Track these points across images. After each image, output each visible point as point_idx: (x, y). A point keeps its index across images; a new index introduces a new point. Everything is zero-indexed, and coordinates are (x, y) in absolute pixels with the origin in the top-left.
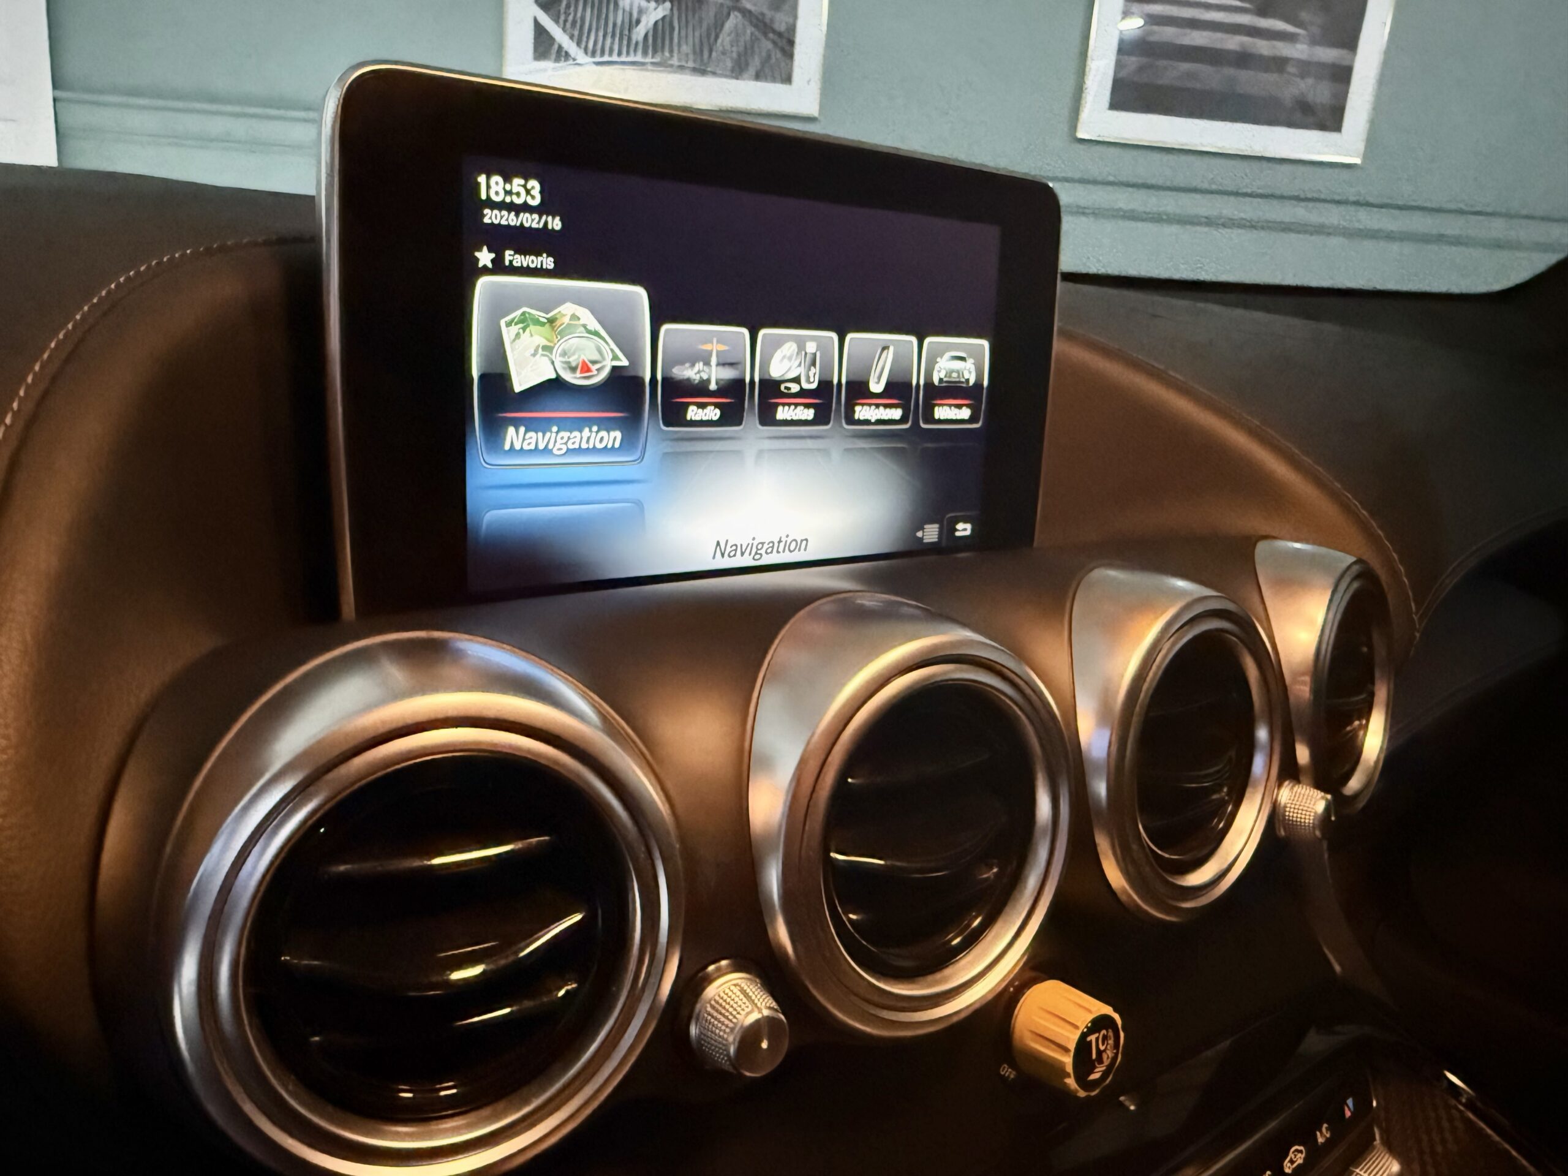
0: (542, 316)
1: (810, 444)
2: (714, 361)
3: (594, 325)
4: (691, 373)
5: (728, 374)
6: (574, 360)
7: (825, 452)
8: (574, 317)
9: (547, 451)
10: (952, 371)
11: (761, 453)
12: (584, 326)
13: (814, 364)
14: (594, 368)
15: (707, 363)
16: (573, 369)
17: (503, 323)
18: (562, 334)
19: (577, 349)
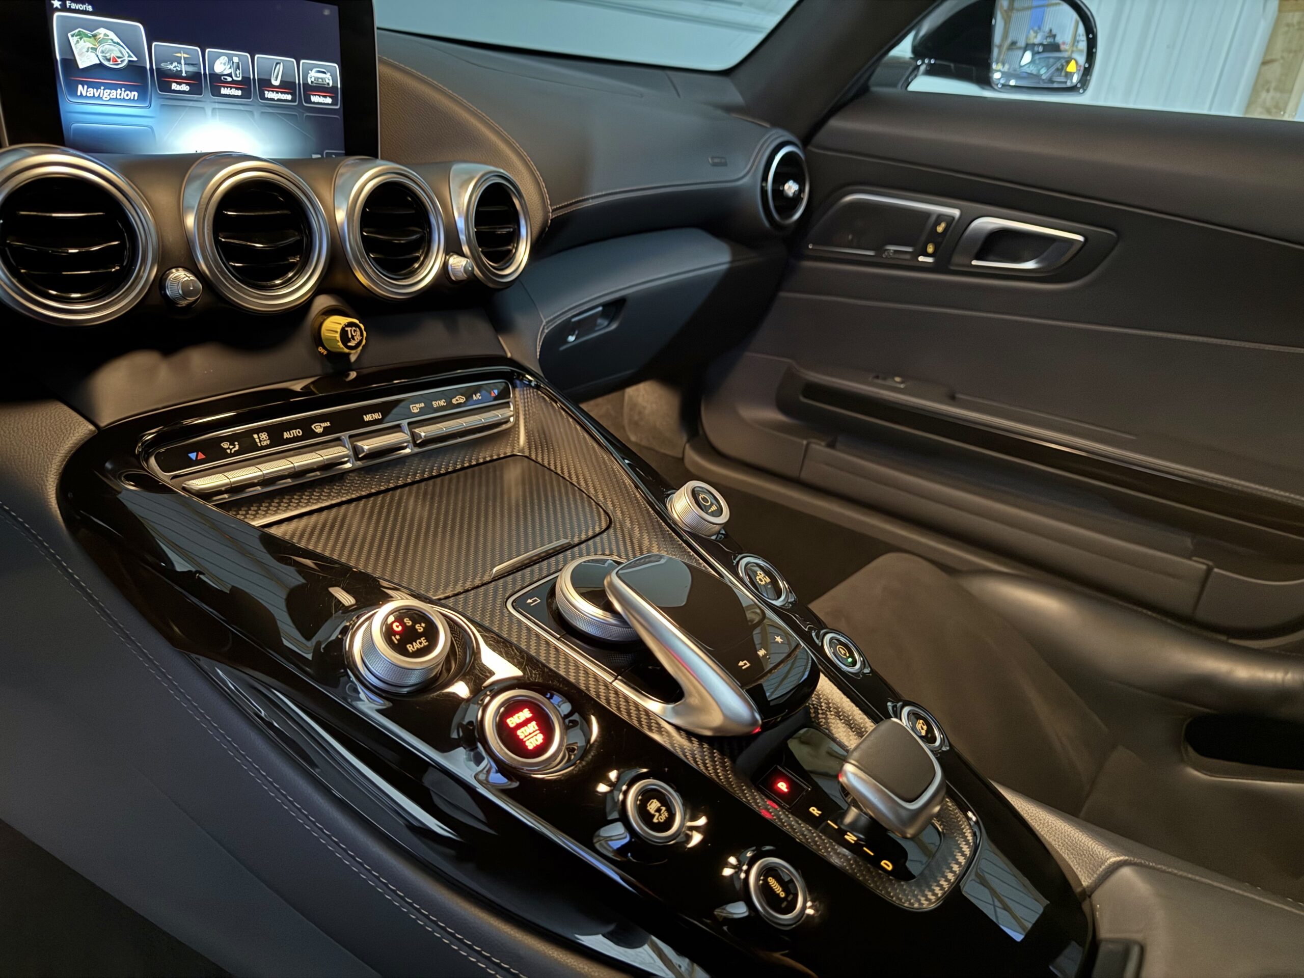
0: (89, 34)
1: (241, 107)
2: (183, 62)
3: (116, 39)
4: (172, 67)
5: (191, 69)
6: (108, 55)
7: (251, 112)
8: (105, 35)
9: (99, 98)
10: (318, 78)
11: (214, 109)
12: (112, 40)
13: (238, 68)
14: (119, 60)
15: (180, 63)
16: (109, 60)
17: (69, 35)
18: (100, 43)
19: (110, 50)
